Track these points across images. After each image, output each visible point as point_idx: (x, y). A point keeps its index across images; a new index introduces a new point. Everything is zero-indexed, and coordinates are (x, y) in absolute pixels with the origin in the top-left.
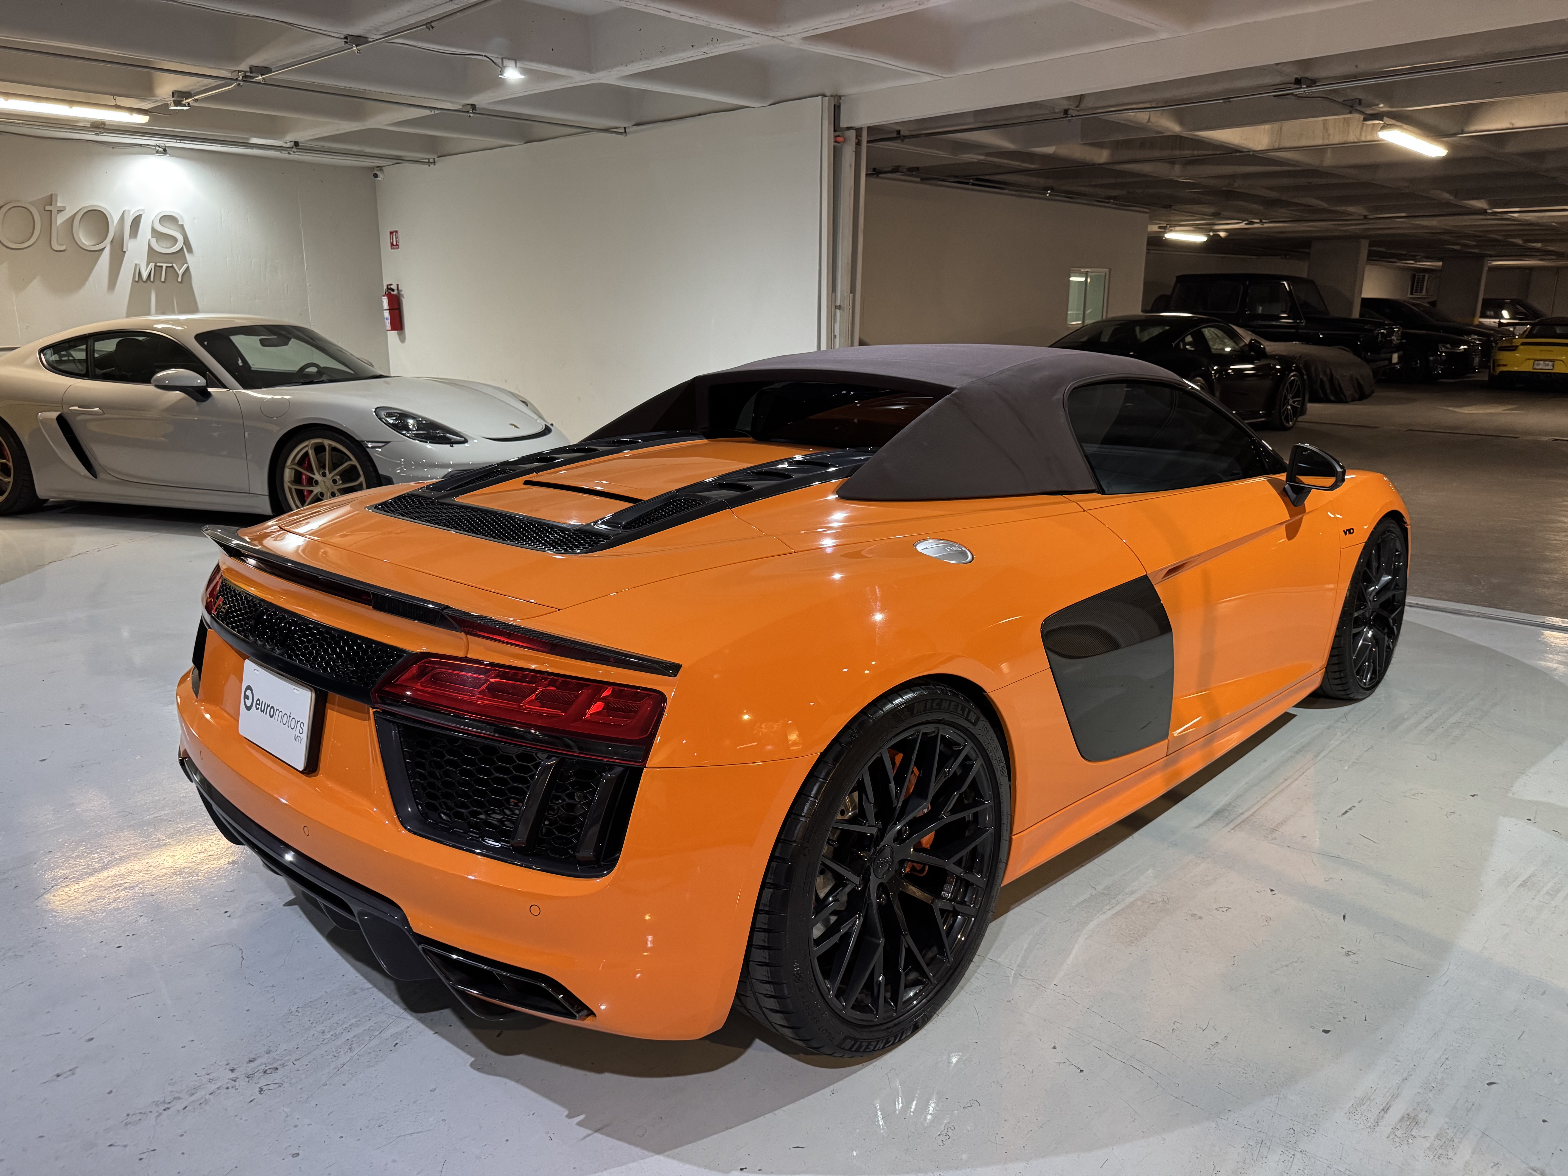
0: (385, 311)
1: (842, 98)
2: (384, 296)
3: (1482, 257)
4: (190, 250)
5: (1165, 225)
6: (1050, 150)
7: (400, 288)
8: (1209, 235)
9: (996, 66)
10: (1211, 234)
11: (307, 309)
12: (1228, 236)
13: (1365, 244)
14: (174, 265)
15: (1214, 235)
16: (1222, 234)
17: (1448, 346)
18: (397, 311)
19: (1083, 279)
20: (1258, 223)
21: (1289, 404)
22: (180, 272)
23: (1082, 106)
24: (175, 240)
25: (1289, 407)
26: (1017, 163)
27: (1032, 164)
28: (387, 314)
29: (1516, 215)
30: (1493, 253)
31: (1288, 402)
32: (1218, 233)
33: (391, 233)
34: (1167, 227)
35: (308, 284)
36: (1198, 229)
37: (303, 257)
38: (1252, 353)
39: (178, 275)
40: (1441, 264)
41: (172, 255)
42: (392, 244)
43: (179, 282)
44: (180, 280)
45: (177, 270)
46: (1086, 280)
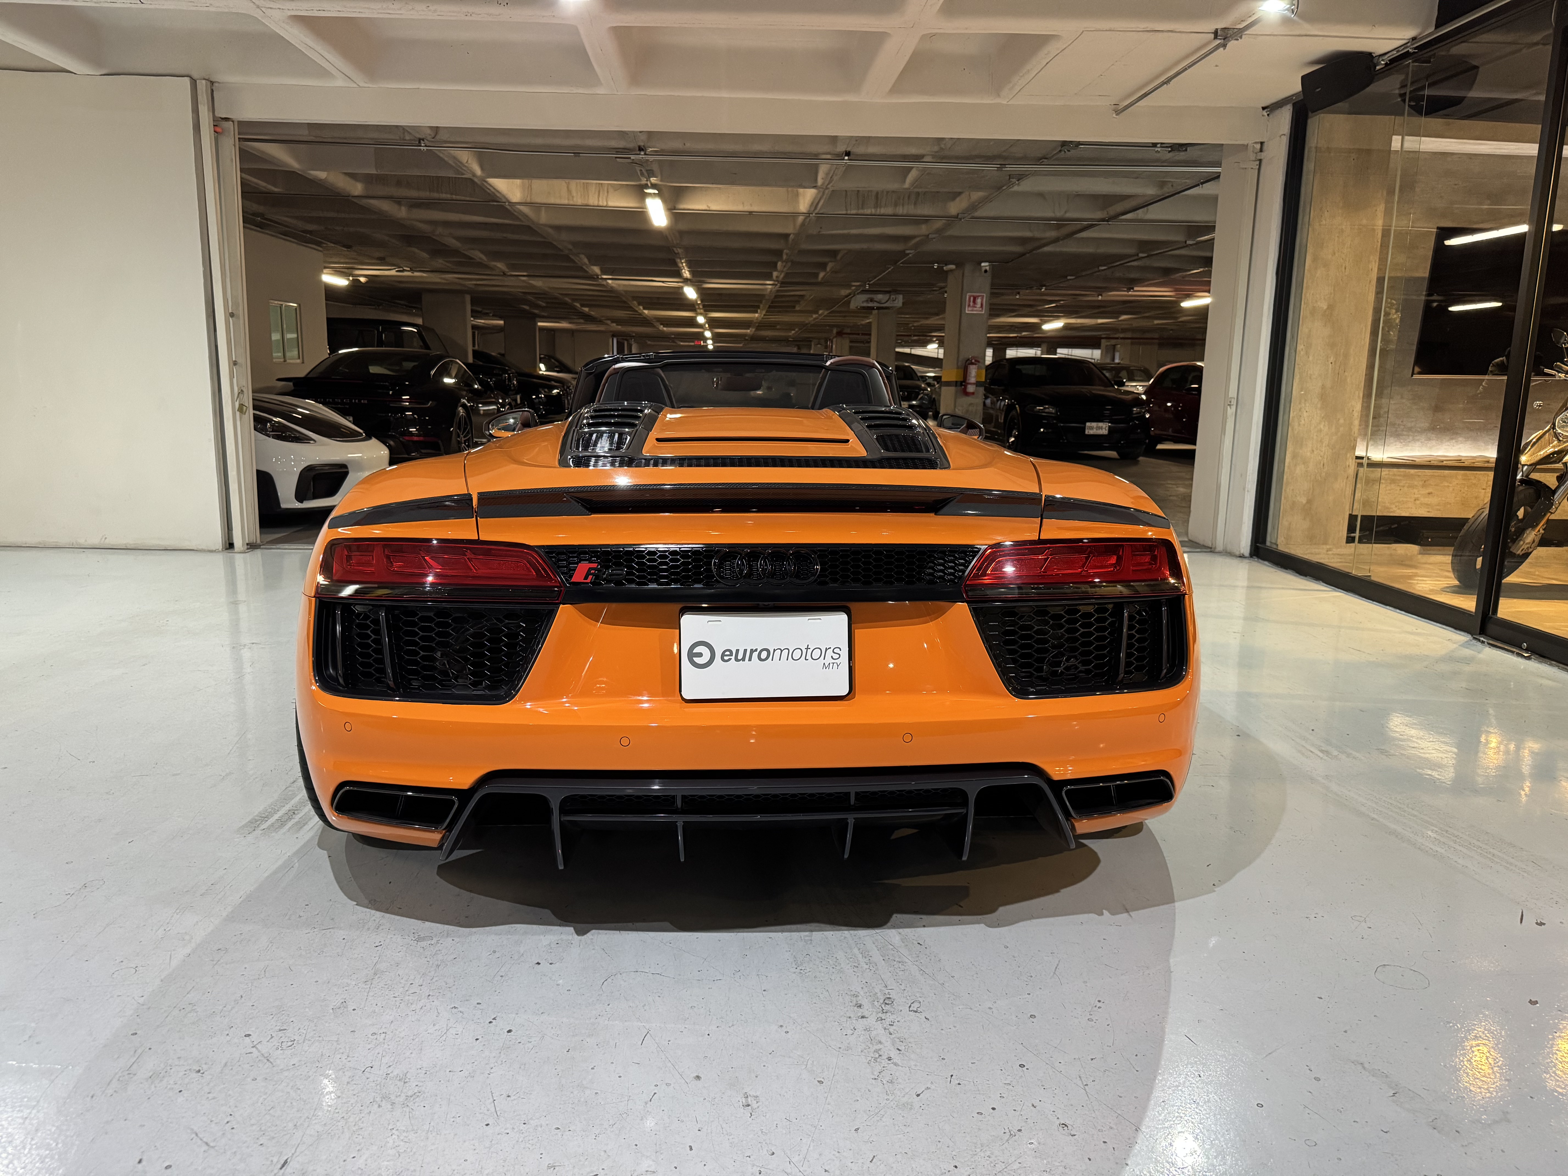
1: (216, 84)
3: (534, 318)
6: (322, 175)
9: (422, 86)
10: (351, 278)
12: (367, 282)
13: (468, 298)
15: (357, 280)
16: (363, 280)
17: (546, 390)
20: (408, 271)
23: (438, 137)
26: (264, 184)
27: (276, 187)
29: (610, 281)
30: (545, 314)
40: (502, 322)
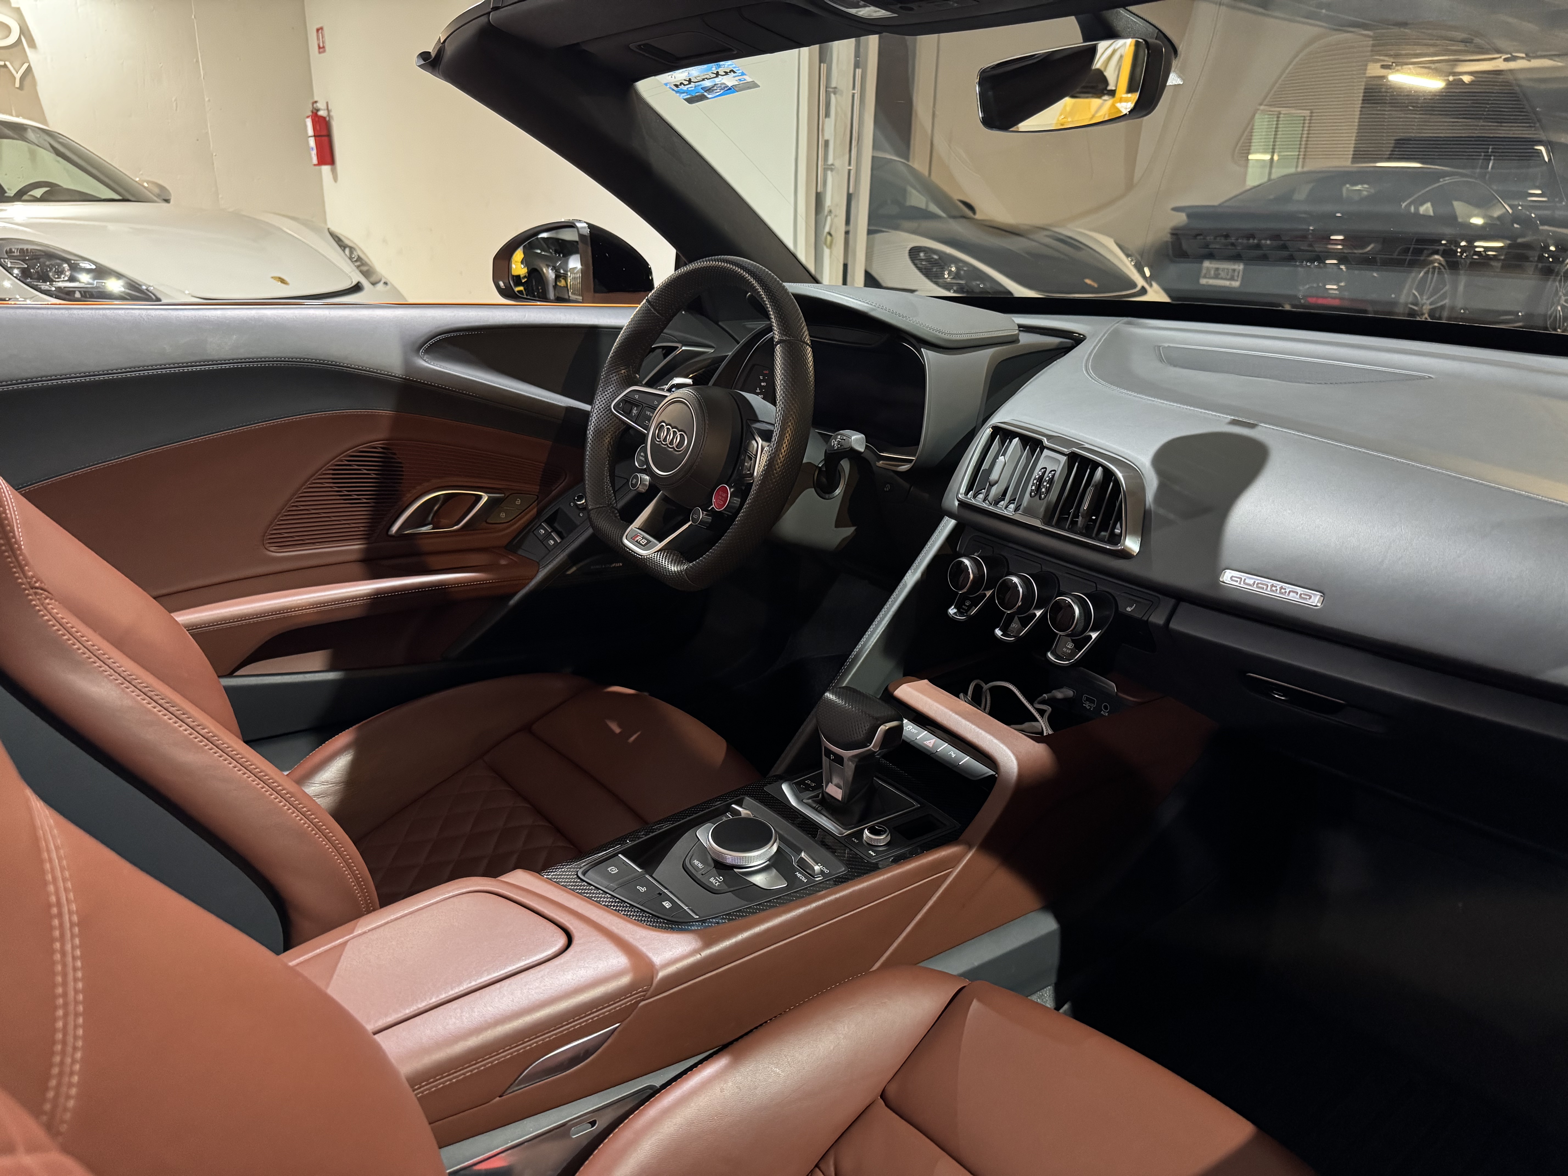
0: (310, 138)
2: (308, 117)
4: (32, 44)
5: (1391, 64)
7: (330, 108)
8: (1448, 80)
10: (1451, 78)
11: (207, 133)
12: (1474, 82)
14: (8, 63)
15: (1454, 80)
16: (1467, 79)
18: (326, 139)
19: (1267, 157)
20: (1520, 59)
21: (1559, 304)
22: (18, 76)
24: (8, 29)
25: (1559, 308)
28: (312, 142)
31: (1559, 301)
32: (1461, 77)
33: (318, 30)
34: (1392, 65)
35: (207, 99)
36: (1433, 69)
37: (197, 61)
38: (1516, 226)
39: (15, 78)
41: (7, 51)
42: (319, 48)
43: (17, 88)
44: (17, 85)
45: (14, 72)
46: (1272, 159)
